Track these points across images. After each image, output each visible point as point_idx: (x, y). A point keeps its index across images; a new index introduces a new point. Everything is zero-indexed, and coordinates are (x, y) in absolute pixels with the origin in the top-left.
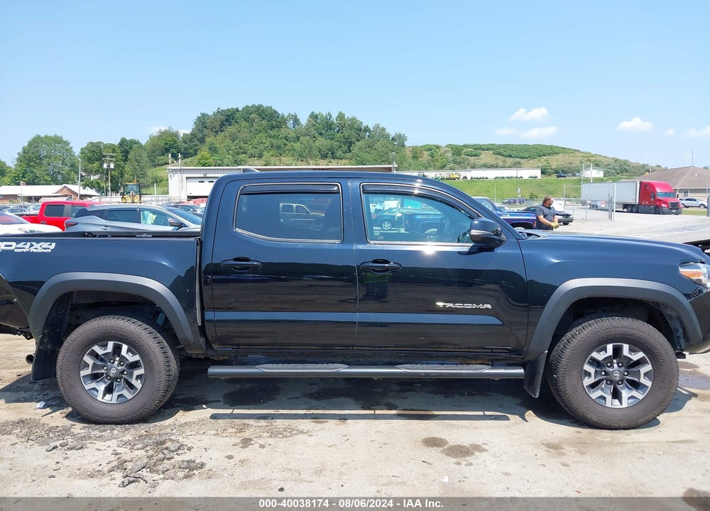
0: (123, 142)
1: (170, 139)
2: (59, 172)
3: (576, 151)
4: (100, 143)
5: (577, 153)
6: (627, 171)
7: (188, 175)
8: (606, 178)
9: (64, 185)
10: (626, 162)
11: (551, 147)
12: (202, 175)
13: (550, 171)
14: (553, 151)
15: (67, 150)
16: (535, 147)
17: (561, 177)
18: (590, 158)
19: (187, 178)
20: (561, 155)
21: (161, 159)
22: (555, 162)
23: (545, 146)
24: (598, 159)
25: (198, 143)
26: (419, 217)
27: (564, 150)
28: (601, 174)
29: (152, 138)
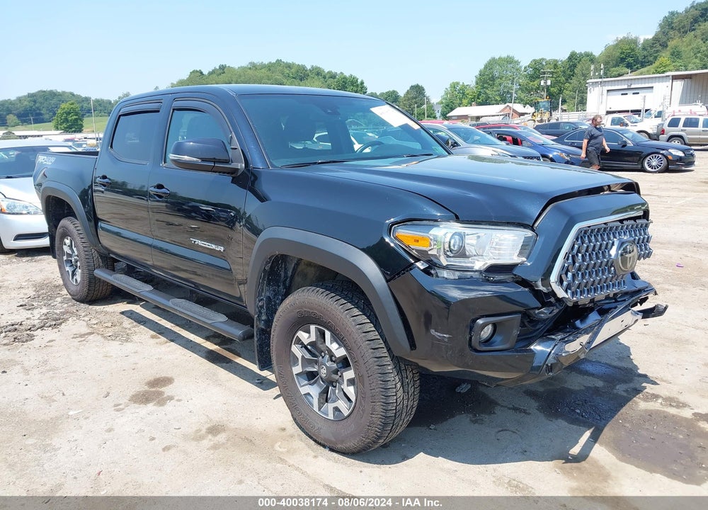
0: (573, 57)
1: (628, 47)
2: (508, 92)
4: (543, 59)
7: (610, 88)
9: (508, 104)
12: (626, 87)
15: (517, 70)
19: (608, 91)
21: (615, 70)
25: (660, 48)
29: (607, 48)
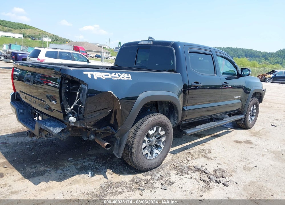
3: (37, 28)
5: (37, 30)
6: (58, 40)
8: (52, 42)
10: (57, 36)
11: (26, 25)
13: (26, 36)
14: (26, 27)
16: (18, 24)
17: (33, 39)
18: (43, 33)
20: (30, 29)
22: (28, 32)
23: (23, 24)
24: (47, 33)
26: (20, 55)
27: (32, 28)
28: (50, 40)
